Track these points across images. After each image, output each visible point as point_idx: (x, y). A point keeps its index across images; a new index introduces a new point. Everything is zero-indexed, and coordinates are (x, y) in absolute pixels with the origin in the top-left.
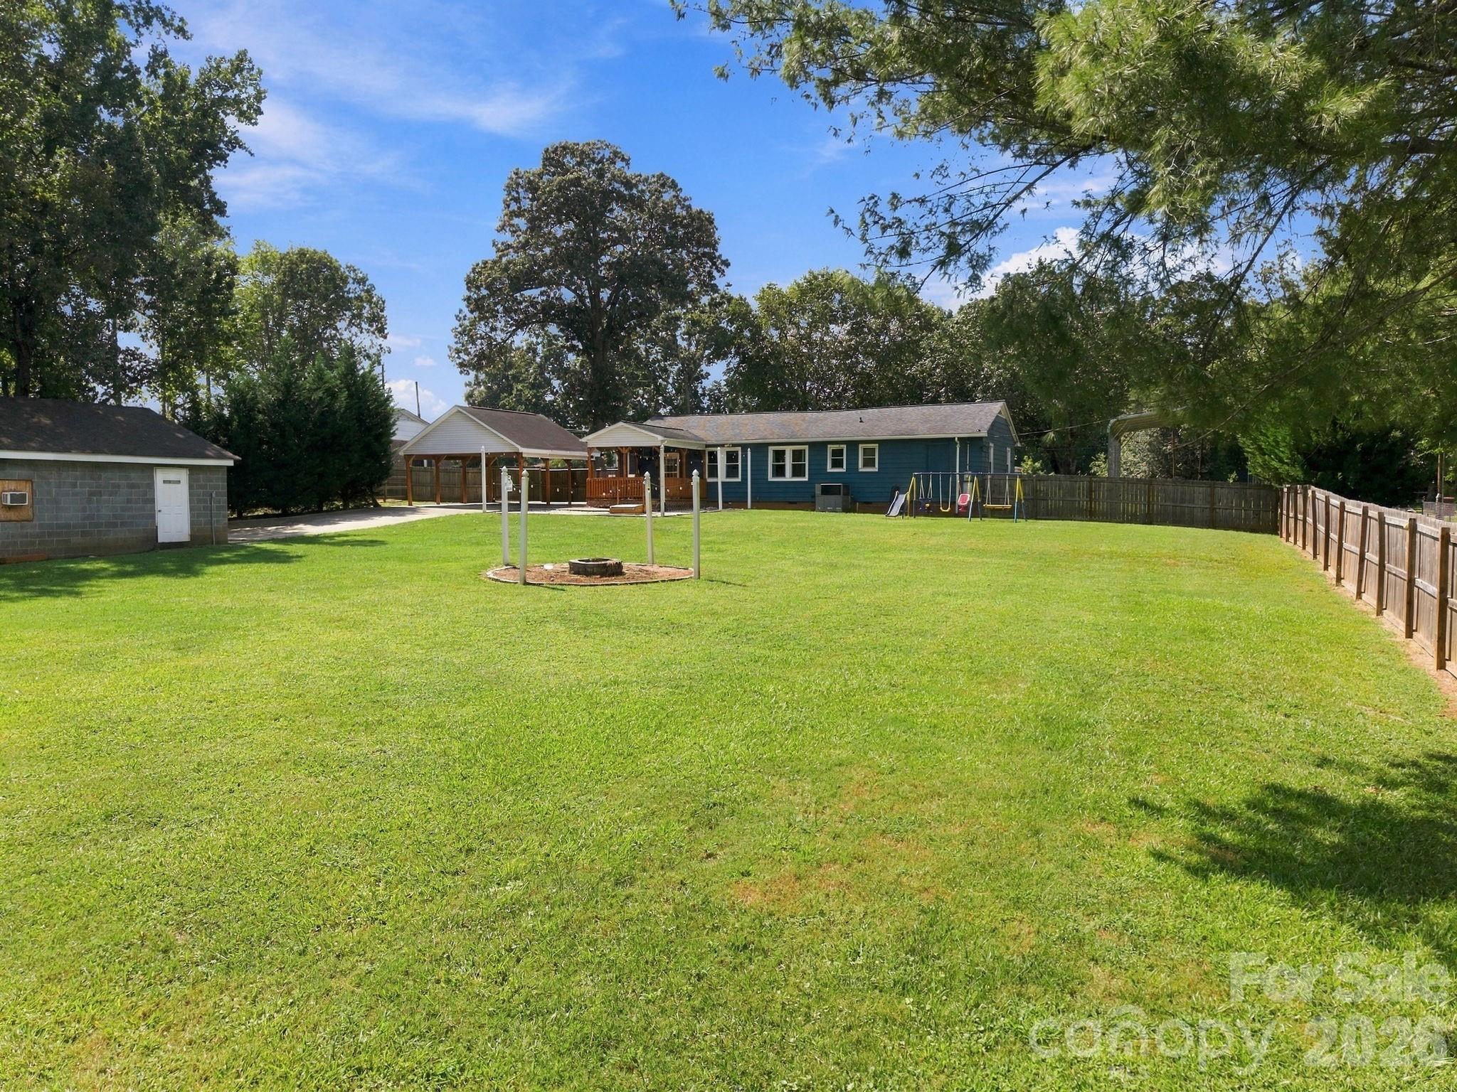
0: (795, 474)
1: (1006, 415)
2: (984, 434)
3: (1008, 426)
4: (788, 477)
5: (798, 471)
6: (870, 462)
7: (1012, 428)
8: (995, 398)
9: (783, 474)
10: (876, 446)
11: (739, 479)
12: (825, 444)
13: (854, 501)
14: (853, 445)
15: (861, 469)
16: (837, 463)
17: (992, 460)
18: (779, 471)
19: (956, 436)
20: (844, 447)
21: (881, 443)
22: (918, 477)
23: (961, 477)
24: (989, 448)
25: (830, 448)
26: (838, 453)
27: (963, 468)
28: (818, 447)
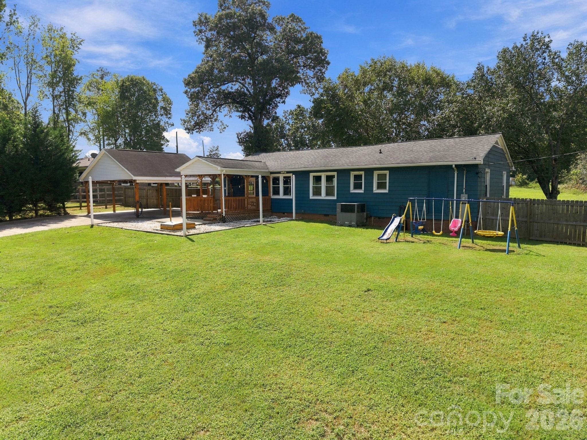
0: (327, 194)
1: (502, 144)
2: (480, 161)
3: (504, 154)
4: (323, 196)
5: (329, 192)
6: (381, 185)
7: (508, 156)
8: (494, 132)
9: (320, 194)
10: (387, 172)
11: (291, 197)
12: (349, 171)
13: (369, 217)
14: (369, 172)
15: (375, 190)
16: (358, 186)
17: (488, 183)
18: (317, 192)
19: (453, 164)
20: (362, 173)
21: (392, 170)
22: (413, 202)
24: (485, 173)
25: (353, 174)
27: (460, 192)
28: (343, 173)
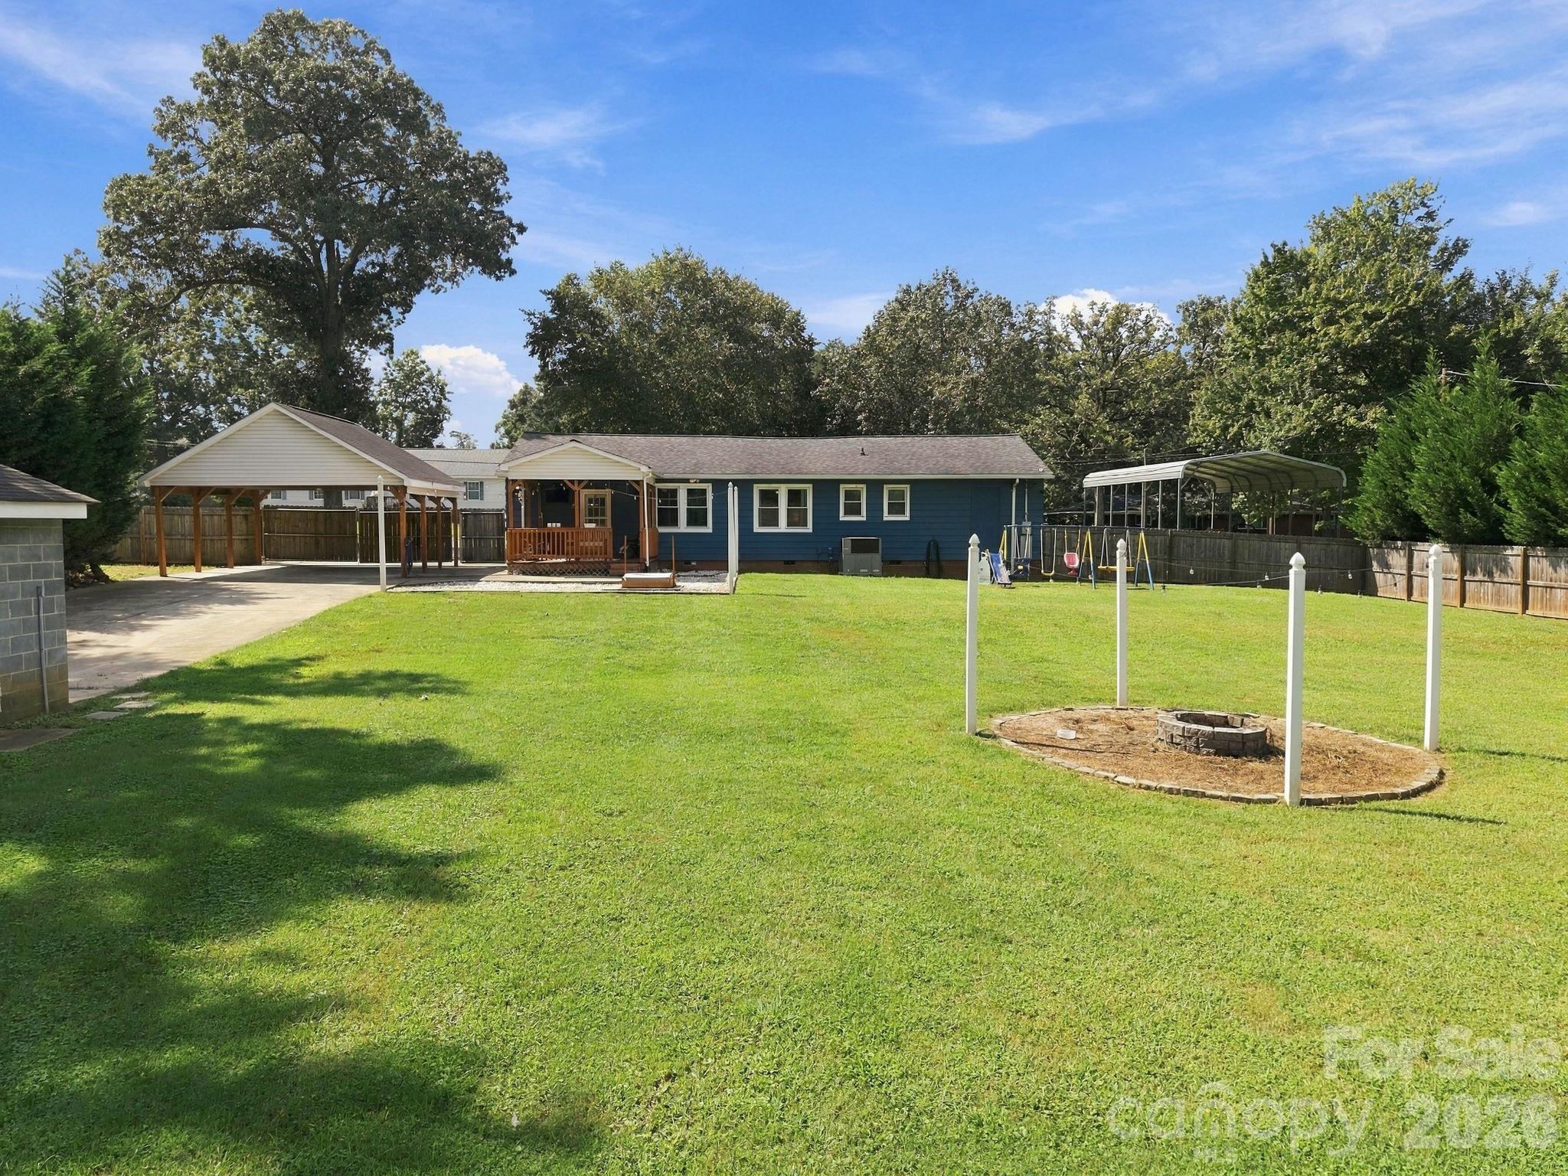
6: (898, 508)
9: (775, 522)
10: (906, 487)
11: (709, 529)
12: (837, 483)
14: (875, 486)
15: (887, 516)
18: (771, 518)
20: (862, 487)
21: (912, 483)
23: (1019, 530)
25: (840, 488)
26: (851, 495)
27: (1020, 519)
28: (825, 487)
